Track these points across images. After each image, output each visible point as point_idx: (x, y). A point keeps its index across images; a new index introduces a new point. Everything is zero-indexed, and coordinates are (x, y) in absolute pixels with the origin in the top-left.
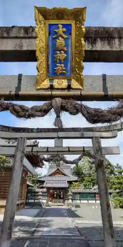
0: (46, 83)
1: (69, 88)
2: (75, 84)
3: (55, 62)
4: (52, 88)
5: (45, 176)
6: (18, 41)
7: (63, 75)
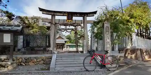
3: (69, 18)
4: (68, 22)
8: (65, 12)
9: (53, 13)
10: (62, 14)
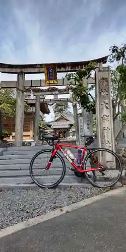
0: (48, 82)
1: (54, 83)
2: (55, 82)
3: (50, 75)
4: (49, 83)
5: (52, 122)
6: (39, 69)
7: (51, 80)
8: (41, 65)
9: (19, 70)
10: (36, 70)
